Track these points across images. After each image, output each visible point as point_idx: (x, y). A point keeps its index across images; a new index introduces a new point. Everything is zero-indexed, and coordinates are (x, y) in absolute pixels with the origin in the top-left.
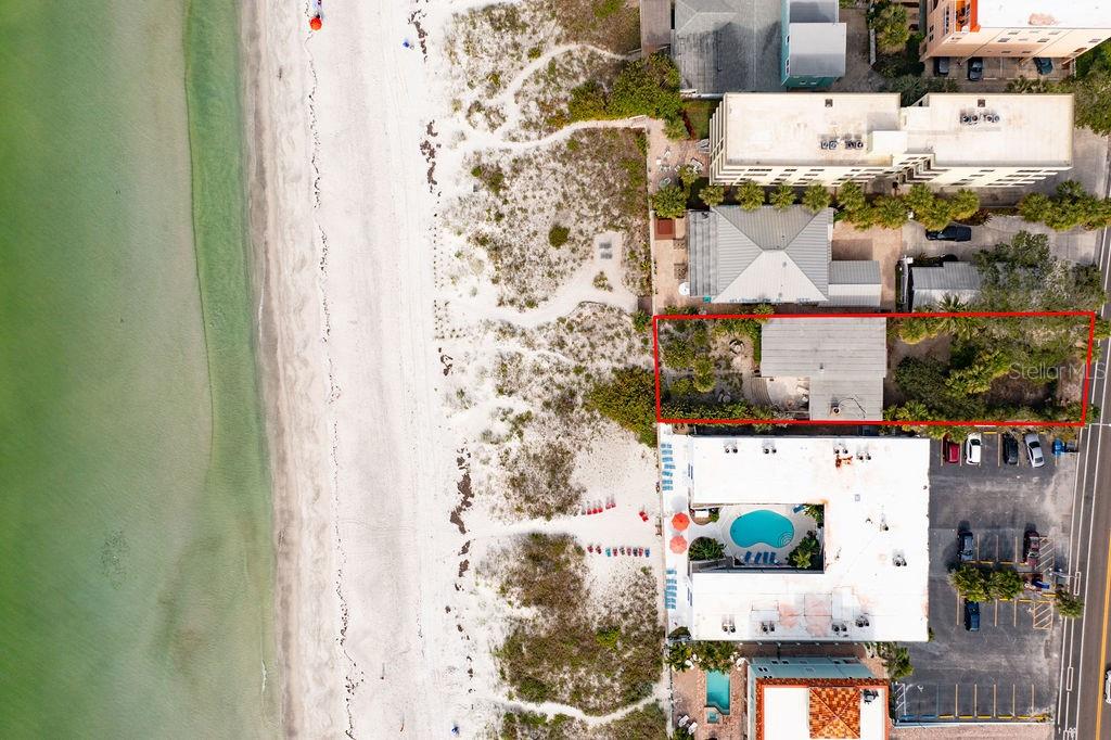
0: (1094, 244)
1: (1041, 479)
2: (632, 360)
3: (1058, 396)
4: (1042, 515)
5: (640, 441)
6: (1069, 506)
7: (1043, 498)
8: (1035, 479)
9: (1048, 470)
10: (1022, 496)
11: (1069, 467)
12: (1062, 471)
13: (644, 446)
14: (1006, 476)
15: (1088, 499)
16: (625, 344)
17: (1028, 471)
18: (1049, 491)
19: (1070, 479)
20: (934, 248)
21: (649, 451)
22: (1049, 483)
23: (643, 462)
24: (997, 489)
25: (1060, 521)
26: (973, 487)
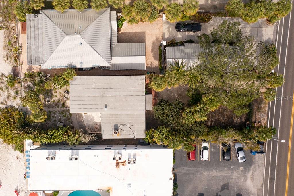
0: (272, 33)
1: (245, 169)
2: (9, 103)
3: (253, 120)
4: (246, 189)
5: (15, 149)
6: (261, 183)
7: (246, 179)
8: (241, 168)
9: (249, 163)
10: (234, 178)
11: (261, 161)
12: (257, 164)
13: (18, 152)
14: (225, 167)
15: (272, 179)
16: (6, 94)
17: (237, 164)
18: (249, 175)
19: (261, 168)
20: (180, 36)
21: (20, 154)
22: (249, 170)
23: (17, 161)
24: (219, 174)
25: (256, 192)
26: (206, 173)
